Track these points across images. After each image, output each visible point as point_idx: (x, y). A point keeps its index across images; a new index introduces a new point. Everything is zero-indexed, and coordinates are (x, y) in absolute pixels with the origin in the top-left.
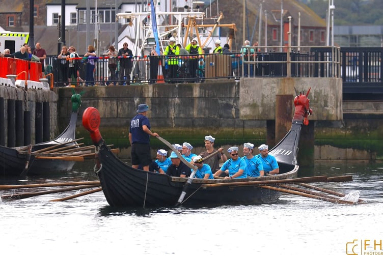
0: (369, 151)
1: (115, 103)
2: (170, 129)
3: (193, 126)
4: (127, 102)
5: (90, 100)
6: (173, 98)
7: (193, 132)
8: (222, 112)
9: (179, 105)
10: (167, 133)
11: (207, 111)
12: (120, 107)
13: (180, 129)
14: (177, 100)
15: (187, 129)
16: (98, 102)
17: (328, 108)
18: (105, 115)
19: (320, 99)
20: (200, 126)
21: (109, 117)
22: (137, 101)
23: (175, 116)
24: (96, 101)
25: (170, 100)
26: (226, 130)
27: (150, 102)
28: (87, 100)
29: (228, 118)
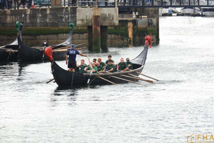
0: (121, 35)
1: (14, 17)
2: (37, 27)
3: (47, 26)
4: (19, 16)
5: (4, 16)
6: (38, 14)
7: (47, 28)
8: (59, 20)
9: (41, 17)
10: (36, 29)
11: (53, 20)
12: (16, 18)
13: (41, 27)
14: (40, 15)
15: (44, 27)
16: (7, 17)
17: (114, 21)
18: (10, 22)
19: (110, 17)
20: (50, 26)
21: (12, 22)
22: (23, 16)
23: (39, 22)
24: (6, 16)
25: (37, 15)
26: (61, 27)
27: (29, 16)
28: (2, 16)
29: (61, 22)
